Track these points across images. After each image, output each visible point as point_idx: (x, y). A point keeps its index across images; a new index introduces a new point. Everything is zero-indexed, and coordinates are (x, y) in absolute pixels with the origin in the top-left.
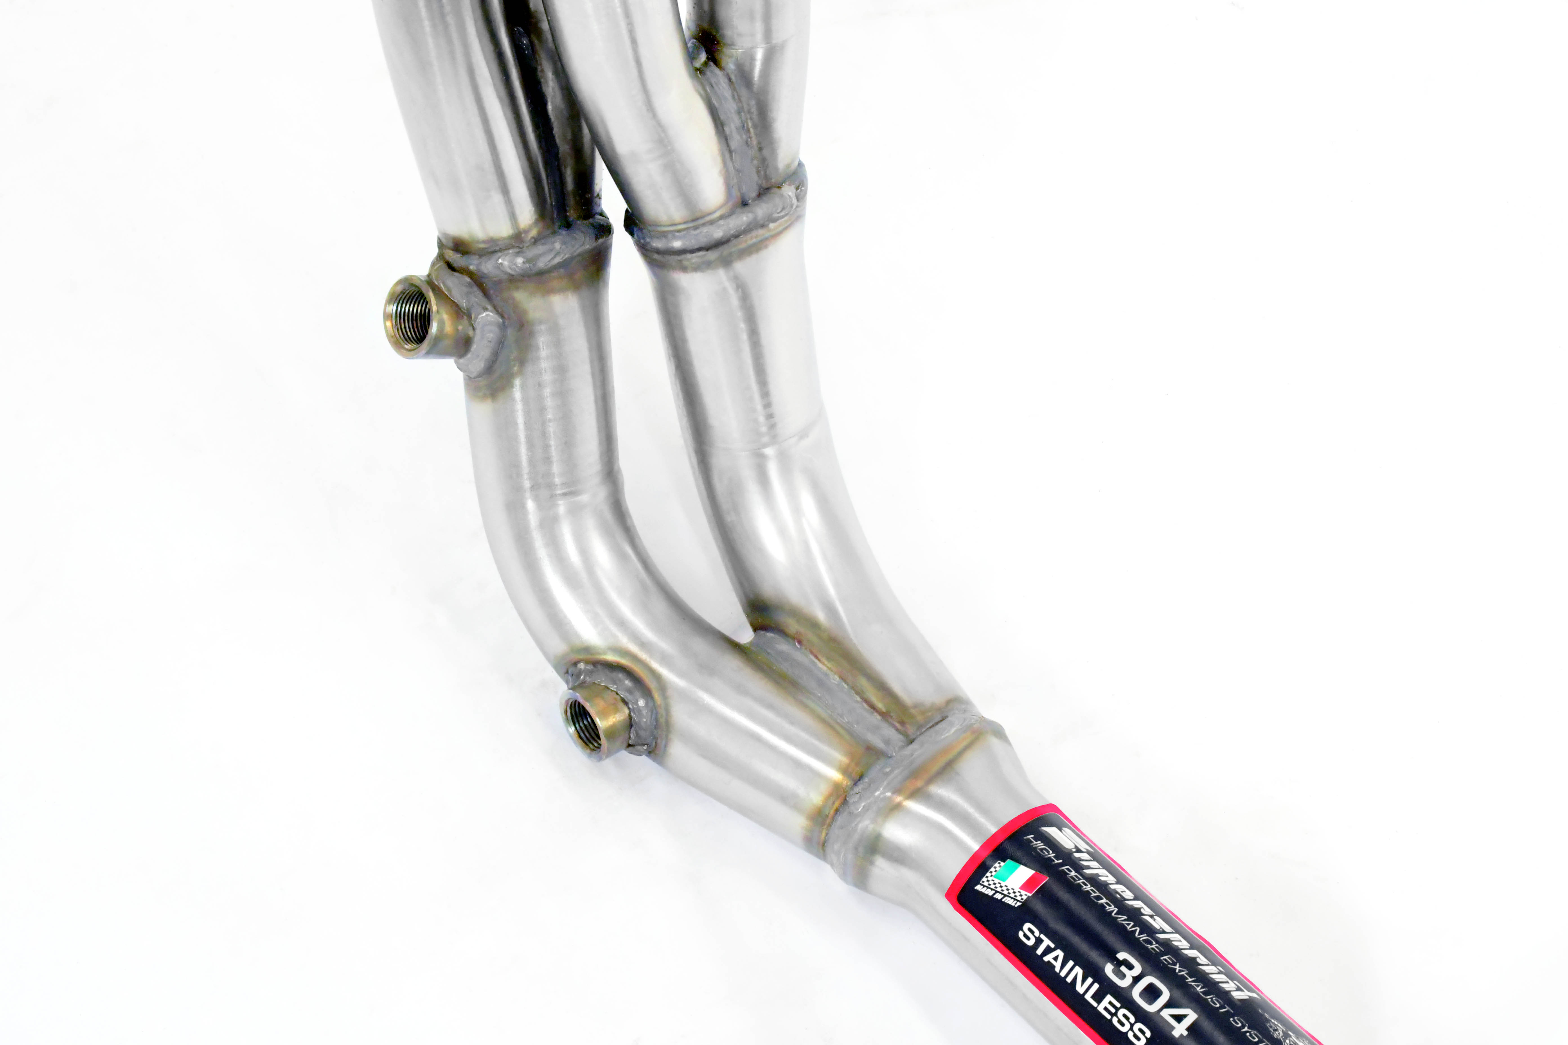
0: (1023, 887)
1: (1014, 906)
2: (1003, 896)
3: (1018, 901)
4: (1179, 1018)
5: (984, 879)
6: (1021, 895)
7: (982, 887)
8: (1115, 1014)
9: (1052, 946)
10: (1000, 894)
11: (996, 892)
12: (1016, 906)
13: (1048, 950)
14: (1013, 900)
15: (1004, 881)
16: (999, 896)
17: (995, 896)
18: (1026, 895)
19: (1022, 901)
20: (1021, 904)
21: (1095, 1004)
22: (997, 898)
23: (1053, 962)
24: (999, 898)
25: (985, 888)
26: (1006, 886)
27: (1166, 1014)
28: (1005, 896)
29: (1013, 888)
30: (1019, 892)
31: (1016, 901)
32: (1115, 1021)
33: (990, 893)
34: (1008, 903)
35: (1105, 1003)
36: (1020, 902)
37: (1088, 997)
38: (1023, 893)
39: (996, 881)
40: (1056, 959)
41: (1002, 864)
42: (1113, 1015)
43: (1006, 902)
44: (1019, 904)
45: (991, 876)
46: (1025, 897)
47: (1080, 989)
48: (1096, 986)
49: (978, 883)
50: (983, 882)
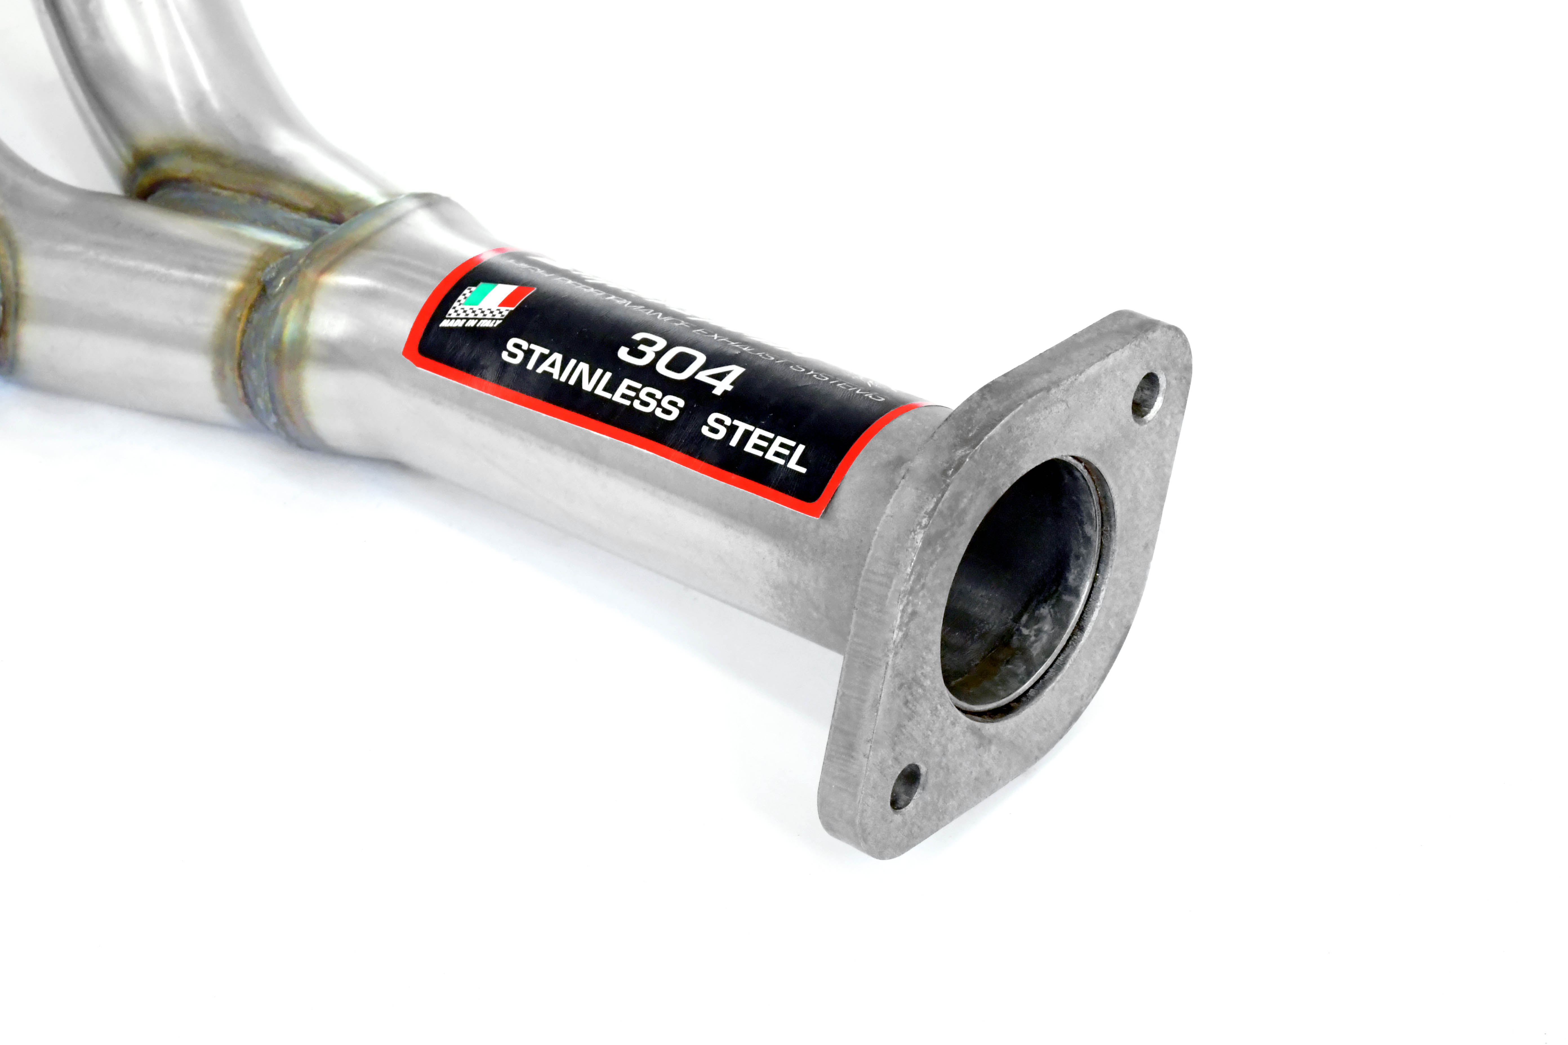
0: (503, 304)
1: (493, 327)
2: (477, 321)
3: (496, 319)
4: (720, 377)
5: (451, 311)
6: (501, 313)
7: (449, 320)
8: (637, 397)
9: (546, 351)
10: (474, 320)
11: (468, 319)
12: (495, 325)
13: (543, 358)
14: (490, 321)
15: (476, 304)
16: (471, 323)
17: (466, 325)
18: (507, 310)
19: (503, 318)
20: (501, 321)
21: (608, 395)
22: (469, 326)
23: (550, 370)
24: (472, 325)
25: (453, 320)
26: (480, 309)
27: (702, 377)
28: (479, 320)
29: (490, 308)
30: (498, 310)
31: (494, 321)
32: (637, 404)
33: (459, 323)
34: (484, 326)
35: (622, 389)
36: (500, 319)
37: (599, 391)
38: (503, 309)
39: (467, 308)
40: (552, 365)
41: (473, 289)
42: (631, 399)
43: (481, 326)
44: (499, 322)
45: (460, 305)
46: (505, 313)
47: (587, 386)
48: (608, 375)
49: (443, 318)
50: (450, 315)
